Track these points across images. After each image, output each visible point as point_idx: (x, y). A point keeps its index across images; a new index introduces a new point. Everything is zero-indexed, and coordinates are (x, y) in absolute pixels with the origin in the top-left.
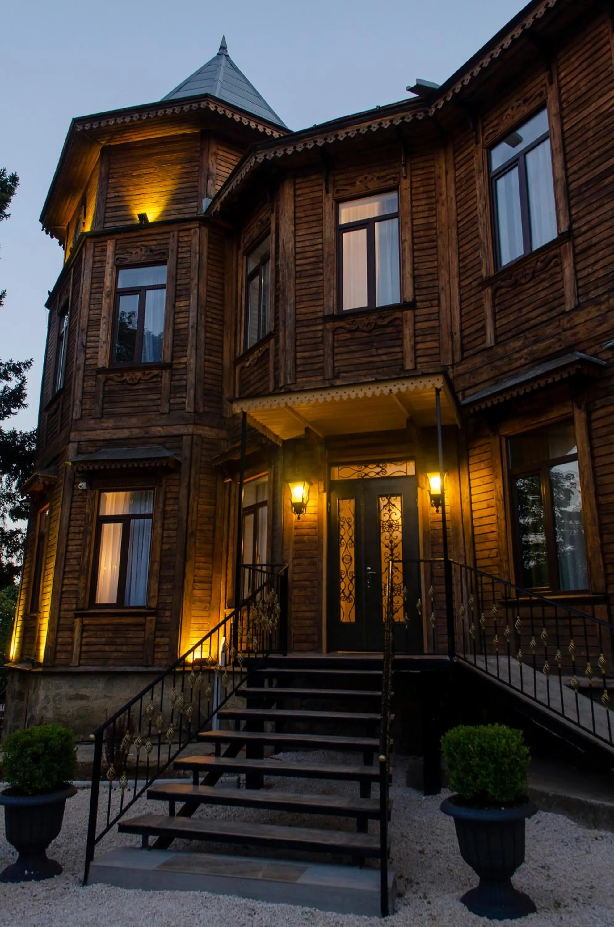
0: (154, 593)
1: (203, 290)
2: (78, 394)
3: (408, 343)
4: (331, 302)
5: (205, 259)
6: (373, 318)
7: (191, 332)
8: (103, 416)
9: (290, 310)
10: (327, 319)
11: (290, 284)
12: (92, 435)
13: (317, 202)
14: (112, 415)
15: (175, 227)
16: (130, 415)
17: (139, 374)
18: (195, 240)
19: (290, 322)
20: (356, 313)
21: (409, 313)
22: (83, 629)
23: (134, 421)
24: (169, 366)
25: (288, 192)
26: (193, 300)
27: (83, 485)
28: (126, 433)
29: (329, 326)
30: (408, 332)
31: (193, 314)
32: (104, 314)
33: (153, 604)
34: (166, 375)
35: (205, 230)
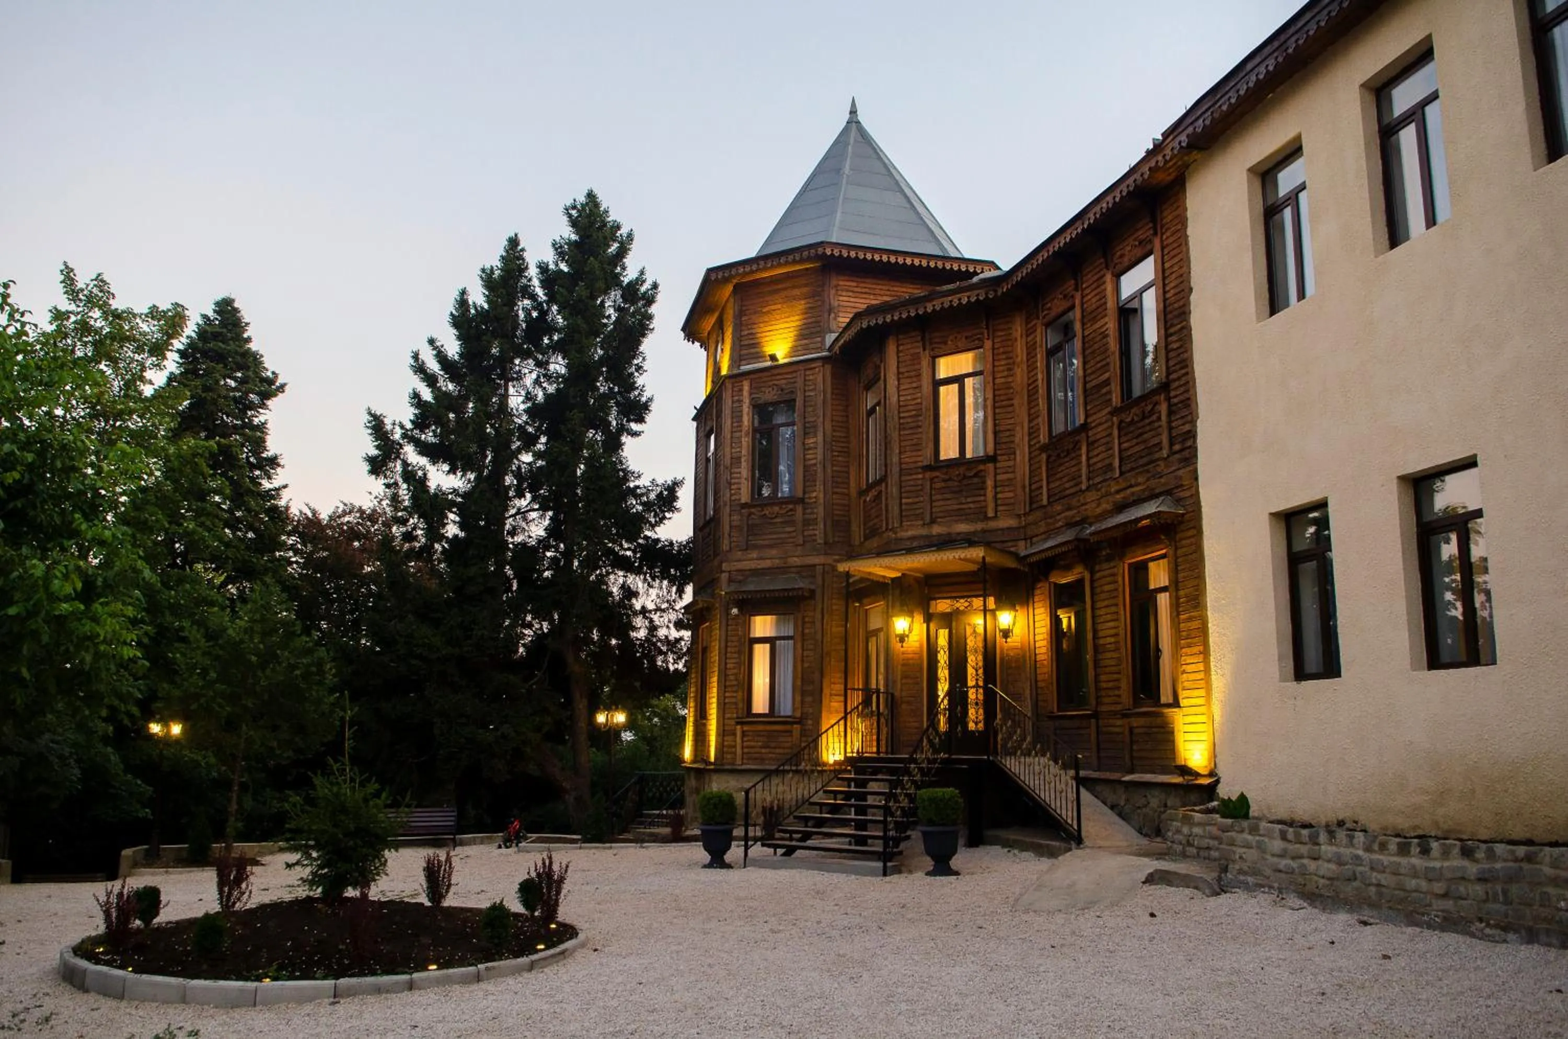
0: (798, 705)
1: (828, 426)
2: (727, 528)
3: (990, 493)
4: (929, 452)
5: (829, 396)
6: (962, 470)
7: (819, 468)
8: (747, 548)
9: (895, 459)
10: (928, 468)
11: (895, 435)
12: (739, 566)
13: (916, 358)
14: (755, 547)
15: (801, 367)
16: (770, 546)
17: (776, 509)
18: (820, 378)
19: (896, 470)
20: (951, 463)
21: (991, 466)
22: (744, 734)
23: (774, 552)
24: (802, 501)
25: (891, 349)
26: (820, 438)
27: (735, 611)
28: (767, 564)
29: (928, 475)
30: (990, 483)
31: (820, 451)
32: (744, 452)
33: (798, 714)
34: (799, 509)
35: (828, 367)
